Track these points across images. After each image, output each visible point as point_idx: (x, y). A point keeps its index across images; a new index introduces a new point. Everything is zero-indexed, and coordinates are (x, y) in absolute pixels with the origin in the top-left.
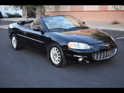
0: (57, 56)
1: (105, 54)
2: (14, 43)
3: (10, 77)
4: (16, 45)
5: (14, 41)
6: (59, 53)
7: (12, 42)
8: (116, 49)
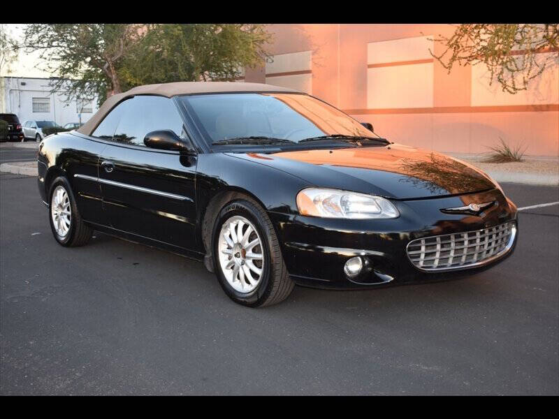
0: (249, 253)
1: (466, 243)
2: (61, 215)
3: (31, 343)
4: (69, 223)
5: (60, 206)
6: (257, 241)
7: (54, 212)
8: (514, 231)
